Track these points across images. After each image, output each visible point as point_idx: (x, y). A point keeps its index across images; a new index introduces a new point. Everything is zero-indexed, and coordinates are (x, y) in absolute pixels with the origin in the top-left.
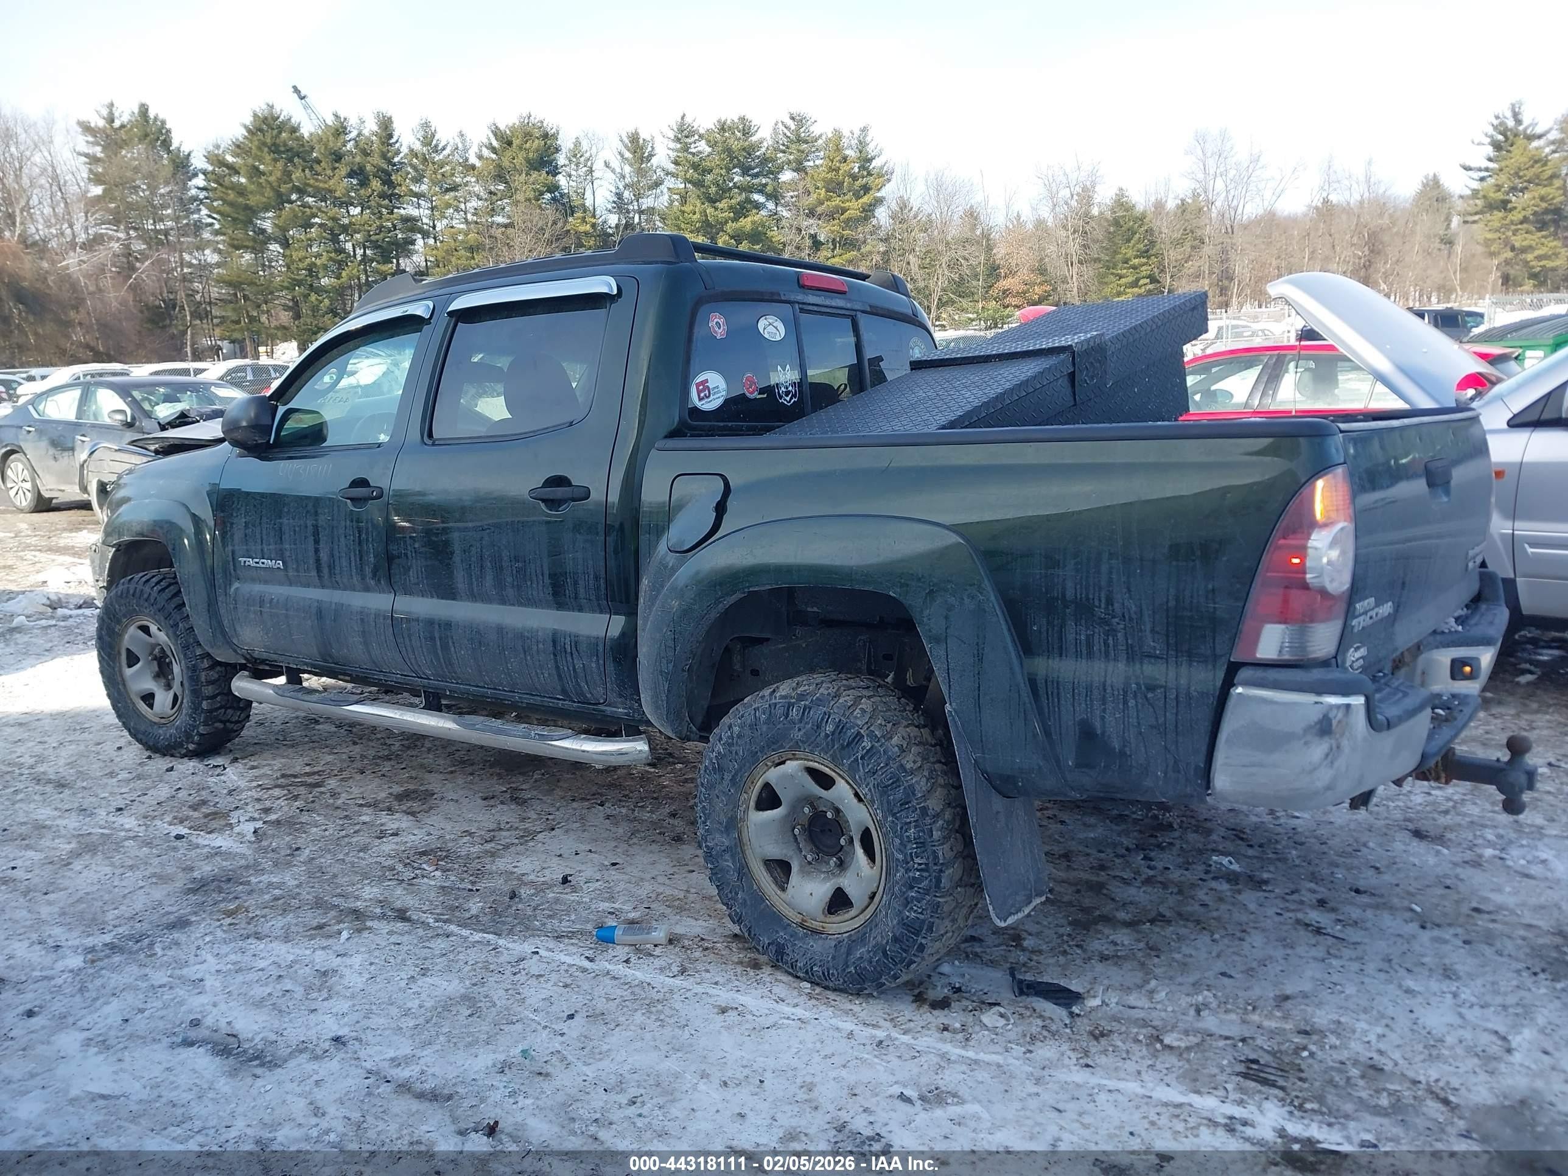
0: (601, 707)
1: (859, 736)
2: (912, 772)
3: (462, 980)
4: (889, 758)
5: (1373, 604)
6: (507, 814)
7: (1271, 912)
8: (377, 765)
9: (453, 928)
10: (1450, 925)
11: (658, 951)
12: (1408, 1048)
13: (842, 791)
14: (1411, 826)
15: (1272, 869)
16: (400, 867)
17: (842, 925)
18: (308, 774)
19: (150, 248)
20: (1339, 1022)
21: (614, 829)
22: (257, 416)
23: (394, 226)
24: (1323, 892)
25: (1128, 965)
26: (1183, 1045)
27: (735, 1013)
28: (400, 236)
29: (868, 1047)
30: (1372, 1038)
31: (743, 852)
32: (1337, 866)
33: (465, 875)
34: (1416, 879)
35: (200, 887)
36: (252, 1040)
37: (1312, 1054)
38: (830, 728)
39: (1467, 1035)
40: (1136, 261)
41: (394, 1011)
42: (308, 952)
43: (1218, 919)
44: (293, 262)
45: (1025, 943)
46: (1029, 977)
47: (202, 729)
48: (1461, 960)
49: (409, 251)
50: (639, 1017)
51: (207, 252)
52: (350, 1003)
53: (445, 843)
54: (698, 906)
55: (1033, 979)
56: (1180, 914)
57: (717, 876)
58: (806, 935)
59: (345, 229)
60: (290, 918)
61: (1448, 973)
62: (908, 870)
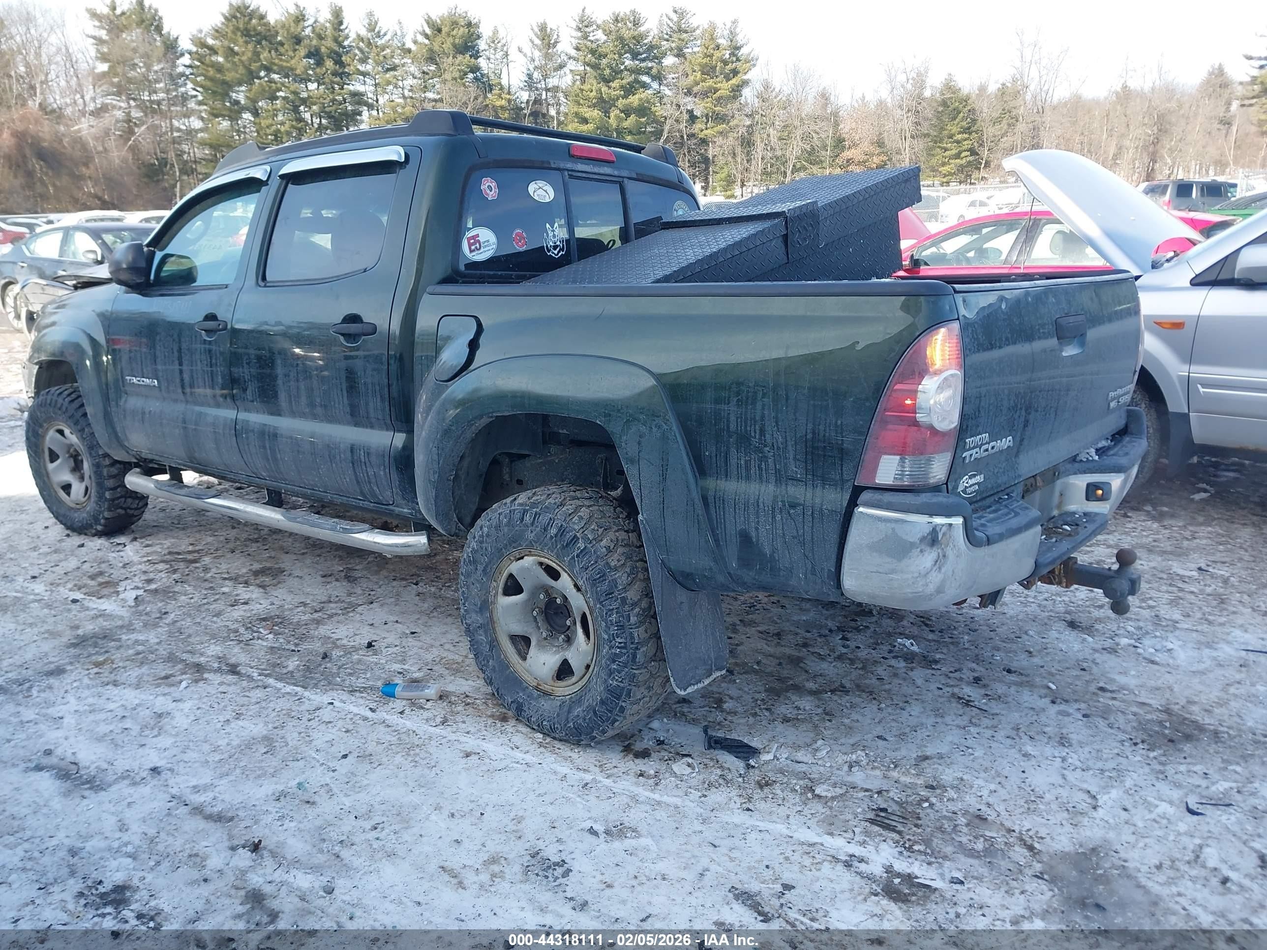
0: (391, 507)
1: (575, 539)
2: (616, 569)
3: (266, 723)
4: (598, 557)
5: (987, 439)
6: (338, 589)
7: (933, 687)
8: (246, 546)
9: (271, 681)
10: (1076, 701)
11: (429, 704)
12: (1012, 803)
13: (565, 583)
14: (1069, 618)
15: (945, 651)
16: (242, 630)
17: (566, 689)
18: (190, 552)
19: (146, 115)
20: (962, 779)
21: (421, 604)
22: (134, 260)
23: (345, 100)
24: (980, 670)
25: (803, 727)
26: (829, 795)
27: (477, 757)
28: (349, 108)
29: (575, 788)
30: (985, 793)
31: (494, 629)
32: (998, 650)
33: (291, 639)
34: (1059, 662)
35: (80, 642)
36: (88, 768)
37: (932, 805)
38: (553, 531)
39: (1064, 793)
40: (959, 137)
41: (206, 747)
42: (152, 697)
43: (888, 691)
44: (262, 128)
45: (725, 706)
46: (720, 734)
47: (107, 514)
48: (1077, 730)
49: (357, 120)
50: (399, 759)
51: (192, 119)
52: (173, 740)
53: (283, 612)
54: (471, 669)
55: (723, 735)
56: (858, 686)
57: (474, 646)
58: (539, 696)
59: (304, 101)
60: (145, 669)
61: (1063, 741)
62: (611, 648)
